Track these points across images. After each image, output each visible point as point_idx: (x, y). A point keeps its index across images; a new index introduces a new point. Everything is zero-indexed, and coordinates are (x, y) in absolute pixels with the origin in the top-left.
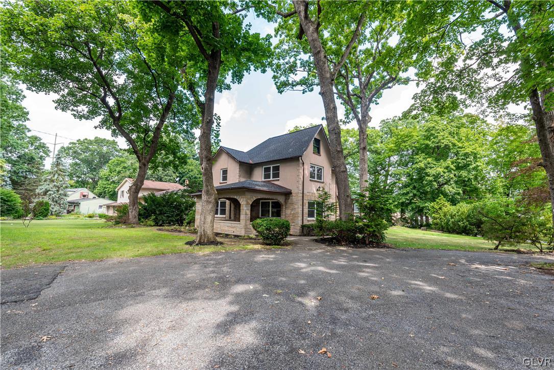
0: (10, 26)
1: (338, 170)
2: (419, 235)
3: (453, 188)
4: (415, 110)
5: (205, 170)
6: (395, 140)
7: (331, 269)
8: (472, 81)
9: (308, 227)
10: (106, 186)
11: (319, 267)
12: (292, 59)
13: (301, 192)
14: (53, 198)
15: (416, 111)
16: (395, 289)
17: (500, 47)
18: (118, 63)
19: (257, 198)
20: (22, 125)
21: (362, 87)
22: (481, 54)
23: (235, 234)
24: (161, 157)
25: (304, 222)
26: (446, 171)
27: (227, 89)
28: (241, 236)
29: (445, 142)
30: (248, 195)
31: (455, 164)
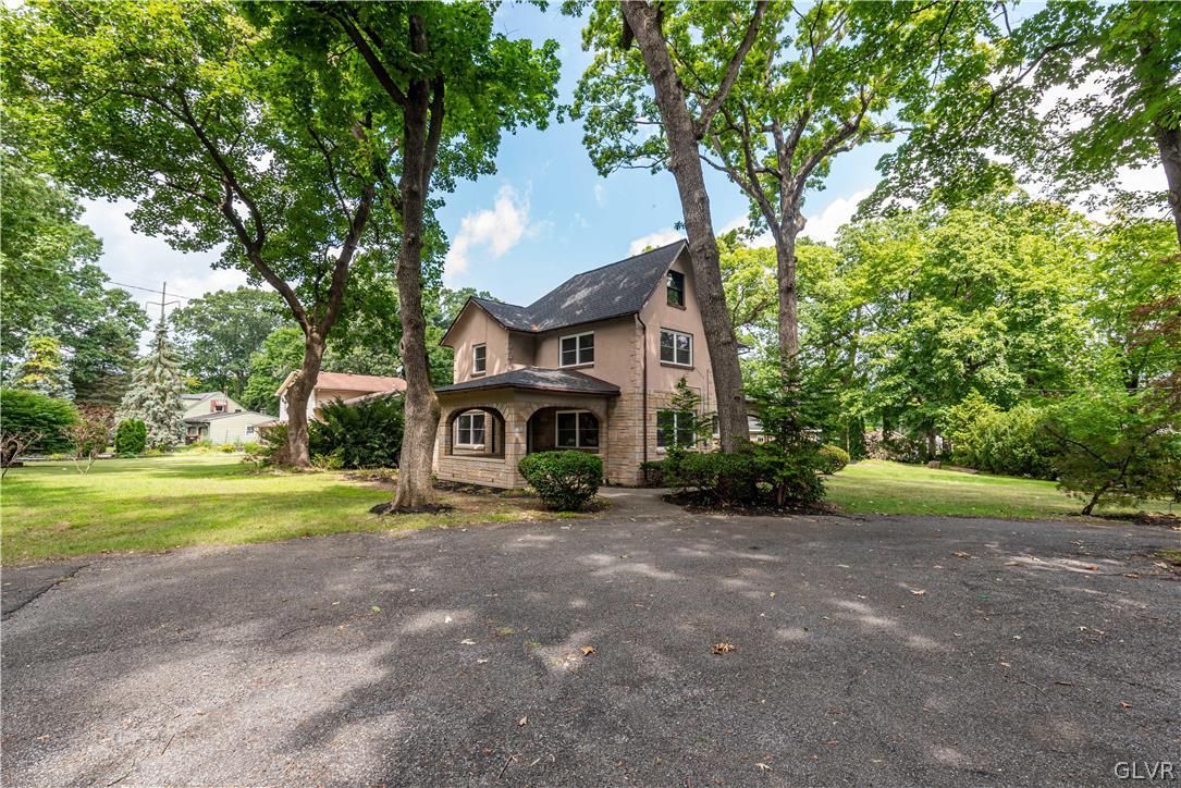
0: (9, 60)
1: (714, 340)
2: (918, 479)
3: (1002, 373)
4: (888, 194)
5: (408, 350)
6: (867, 268)
7: (664, 569)
8: (1023, 119)
9: (657, 467)
10: (264, 386)
11: (638, 565)
12: (625, 98)
13: (641, 390)
14: (155, 414)
15: (891, 198)
16: (789, 623)
17: (1086, 29)
18: (257, 129)
19: (541, 407)
20: (92, 268)
21: (783, 152)
22: (1040, 51)
23: (495, 485)
24: (357, 323)
25: (648, 457)
26: (985, 333)
27: (487, 172)
28: (505, 490)
29: (984, 268)
30: (523, 401)
31: (1007, 318)
